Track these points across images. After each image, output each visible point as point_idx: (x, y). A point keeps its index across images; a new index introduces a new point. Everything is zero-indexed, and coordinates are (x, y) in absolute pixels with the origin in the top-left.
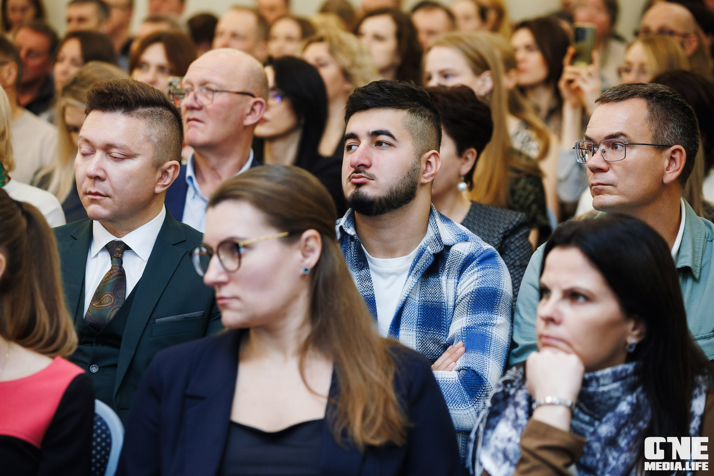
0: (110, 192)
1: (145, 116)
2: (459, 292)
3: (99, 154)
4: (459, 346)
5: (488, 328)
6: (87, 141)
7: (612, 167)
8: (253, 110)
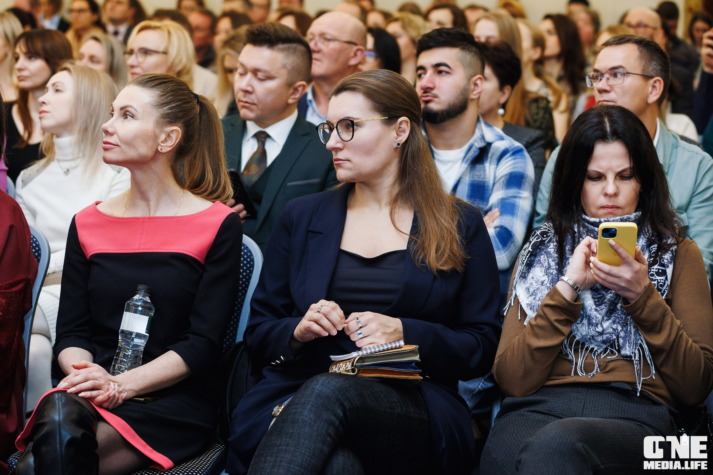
0: (256, 101)
1: (283, 50)
2: (497, 174)
3: (249, 76)
4: (496, 211)
5: (517, 200)
6: (242, 65)
7: (614, 90)
8: (355, 55)
